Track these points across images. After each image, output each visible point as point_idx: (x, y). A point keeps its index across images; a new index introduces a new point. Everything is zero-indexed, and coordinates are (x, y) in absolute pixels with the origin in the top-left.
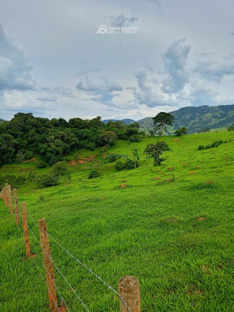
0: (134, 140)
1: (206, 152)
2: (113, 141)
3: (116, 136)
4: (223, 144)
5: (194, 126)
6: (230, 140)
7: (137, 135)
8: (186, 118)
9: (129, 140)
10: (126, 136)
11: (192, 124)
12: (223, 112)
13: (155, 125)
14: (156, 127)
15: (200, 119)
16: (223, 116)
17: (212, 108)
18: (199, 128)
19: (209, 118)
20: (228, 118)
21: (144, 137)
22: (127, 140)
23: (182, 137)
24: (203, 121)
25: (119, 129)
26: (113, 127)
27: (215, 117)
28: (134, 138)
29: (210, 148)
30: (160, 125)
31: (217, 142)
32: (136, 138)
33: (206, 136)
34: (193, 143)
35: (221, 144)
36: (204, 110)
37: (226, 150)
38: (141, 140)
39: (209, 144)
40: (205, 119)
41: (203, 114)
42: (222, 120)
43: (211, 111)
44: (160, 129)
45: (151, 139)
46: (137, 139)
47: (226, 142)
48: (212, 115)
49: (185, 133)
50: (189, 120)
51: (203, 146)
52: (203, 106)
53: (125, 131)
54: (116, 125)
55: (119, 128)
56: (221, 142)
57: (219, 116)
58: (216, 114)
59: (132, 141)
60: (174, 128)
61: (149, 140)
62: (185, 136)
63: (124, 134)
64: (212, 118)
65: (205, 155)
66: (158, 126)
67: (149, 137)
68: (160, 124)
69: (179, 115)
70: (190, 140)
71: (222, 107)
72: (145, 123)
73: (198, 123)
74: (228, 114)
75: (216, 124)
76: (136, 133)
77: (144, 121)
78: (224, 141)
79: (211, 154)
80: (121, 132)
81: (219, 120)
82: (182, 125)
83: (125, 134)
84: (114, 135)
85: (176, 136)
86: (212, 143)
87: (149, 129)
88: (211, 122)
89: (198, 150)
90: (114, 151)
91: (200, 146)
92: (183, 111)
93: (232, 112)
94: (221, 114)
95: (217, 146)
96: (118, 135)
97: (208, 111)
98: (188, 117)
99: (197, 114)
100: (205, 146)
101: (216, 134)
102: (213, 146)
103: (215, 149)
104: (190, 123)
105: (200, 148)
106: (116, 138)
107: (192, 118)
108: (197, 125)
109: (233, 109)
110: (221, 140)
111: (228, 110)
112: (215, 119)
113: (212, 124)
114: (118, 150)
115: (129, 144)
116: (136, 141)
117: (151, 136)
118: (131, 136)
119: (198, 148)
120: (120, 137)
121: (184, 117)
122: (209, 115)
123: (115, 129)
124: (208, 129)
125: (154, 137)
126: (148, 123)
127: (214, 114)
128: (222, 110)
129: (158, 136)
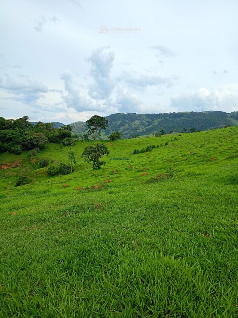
0: (67, 143)
1: (141, 156)
2: (43, 144)
3: (47, 139)
4: (156, 148)
5: (124, 133)
6: (161, 145)
7: (70, 138)
8: (117, 124)
9: (61, 143)
10: (58, 139)
11: (122, 131)
12: (150, 120)
13: (89, 129)
14: (89, 130)
15: (130, 126)
16: (150, 124)
17: (140, 116)
18: (129, 135)
19: (137, 125)
20: (154, 125)
21: (77, 141)
22: (60, 143)
23: (116, 142)
24: (132, 128)
25: (50, 132)
26: (43, 129)
27: (143, 125)
28: (68, 141)
29: (144, 152)
30: (94, 129)
31: (151, 146)
32: (69, 141)
33: (139, 141)
34: (127, 147)
35: (155, 149)
36: (133, 118)
37: (160, 154)
38: (74, 144)
39: (143, 149)
40: (134, 127)
41: (131, 121)
42: (149, 127)
43: (139, 119)
44: (94, 133)
45: (85, 143)
46: (71, 143)
47: (158, 147)
48: (140, 123)
49: (119, 138)
50: (119, 127)
51: (138, 150)
52: (132, 113)
53: (57, 134)
54: (46, 127)
55: (50, 130)
56: (154, 147)
57: (146, 124)
58: (144, 122)
59: (64, 144)
60: (105, 134)
61: (83, 144)
62: (119, 141)
63: (55, 137)
64: (140, 125)
65: (141, 159)
66: (92, 129)
67: (83, 141)
68: (94, 127)
69: (110, 121)
70: (124, 145)
71: (148, 116)
72: (76, 127)
73: (127, 129)
74: (153, 123)
75: (143, 131)
76: (69, 136)
77: (75, 125)
78: (156, 145)
79: (147, 157)
80: (52, 135)
81: (147, 127)
82: (113, 131)
83: (57, 137)
84: (45, 137)
85: (110, 140)
86: (145, 147)
87: (80, 133)
88: (139, 129)
89: (134, 154)
90: (45, 155)
91: (135, 150)
92: (114, 117)
93: (157, 121)
94: (148, 122)
95: (151, 151)
96: (49, 138)
97: (136, 118)
98: (118, 124)
99: (127, 121)
100: (140, 150)
101: (148, 139)
102: (147, 150)
103: (149, 153)
104: (120, 129)
105: (135, 152)
106: (47, 140)
107: (122, 125)
108: (127, 131)
109: (157, 118)
110: (154, 145)
111: (153, 118)
112: (143, 127)
113: (140, 131)
114: (49, 154)
115: (61, 148)
116: (69, 144)
117: (85, 140)
118: (64, 139)
119: (133, 152)
120: (52, 140)
121: (115, 124)
122: (137, 122)
123: (46, 131)
124: (138, 136)
125: (88, 140)
126: (78, 128)
127: (142, 121)
128: (148, 118)
129: (92, 140)
